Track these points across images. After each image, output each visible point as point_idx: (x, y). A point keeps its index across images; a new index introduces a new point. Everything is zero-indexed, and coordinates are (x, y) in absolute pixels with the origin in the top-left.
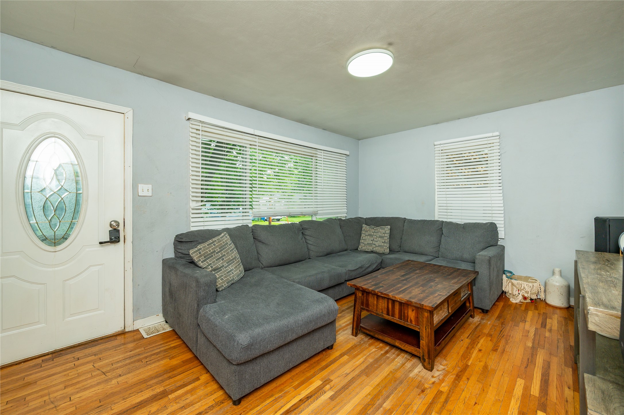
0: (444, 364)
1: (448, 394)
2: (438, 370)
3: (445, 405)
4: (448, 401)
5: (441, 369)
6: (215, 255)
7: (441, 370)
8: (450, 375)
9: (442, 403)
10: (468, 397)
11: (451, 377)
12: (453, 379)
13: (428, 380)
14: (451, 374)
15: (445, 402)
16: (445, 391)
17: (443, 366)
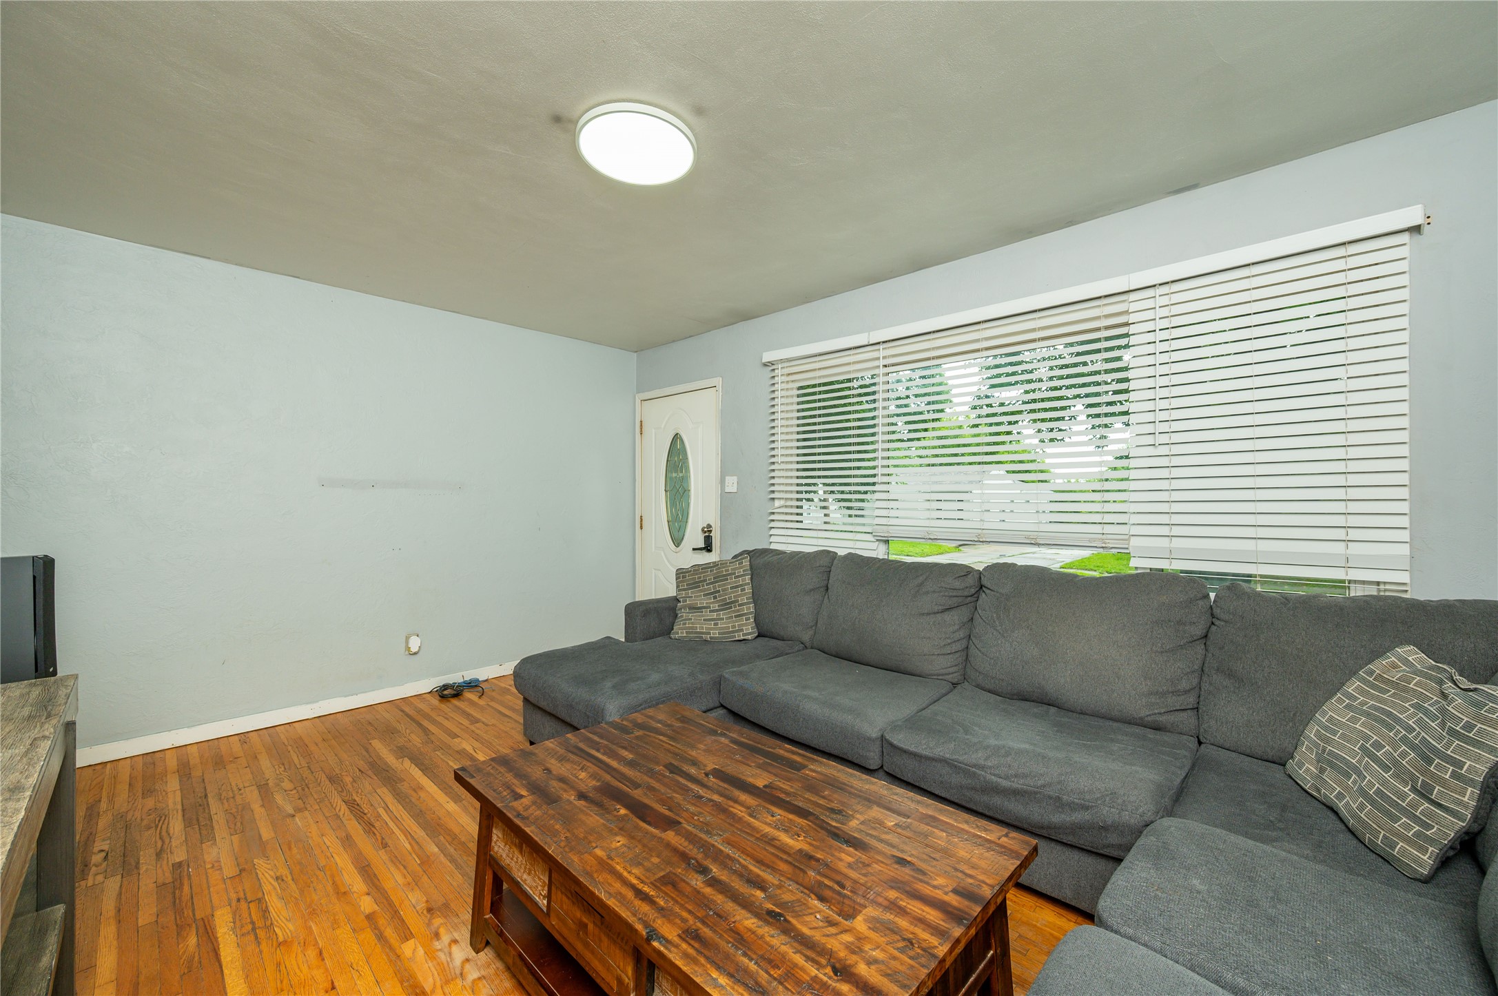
0: (480, 985)
1: (391, 948)
2: (467, 960)
3: (377, 932)
4: (379, 940)
5: (465, 971)
6: (703, 586)
7: (462, 967)
8: (438, 979)
9: (382, 928)
10: (358, 982)
11: (431, 980)
12: (421, 979)
13: (452, 930)
14: (438, 983)
15: (381, 934)
16: (402, 946)
17: (474, 981)
